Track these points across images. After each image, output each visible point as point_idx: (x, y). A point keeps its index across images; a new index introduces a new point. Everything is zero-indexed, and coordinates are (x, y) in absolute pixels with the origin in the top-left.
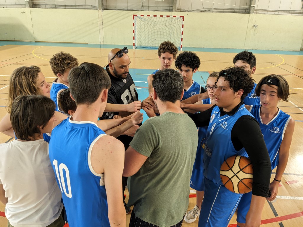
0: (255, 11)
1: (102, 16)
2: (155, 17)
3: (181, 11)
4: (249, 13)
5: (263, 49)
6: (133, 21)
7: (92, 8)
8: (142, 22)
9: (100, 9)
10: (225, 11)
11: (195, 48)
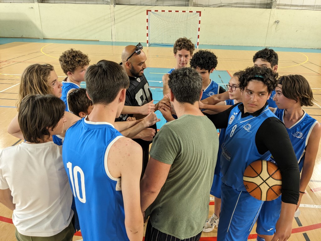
0: (277, 5)
1: (114, 12)
2: (170, 12)
3: (198, 6)
4: (270, 8)
5: (285, 47)
6: (147, 17)
7: (104, 3)
8: (156, 17)
9: (112, 4)
10: (244, 5)
11: (212, 45)
